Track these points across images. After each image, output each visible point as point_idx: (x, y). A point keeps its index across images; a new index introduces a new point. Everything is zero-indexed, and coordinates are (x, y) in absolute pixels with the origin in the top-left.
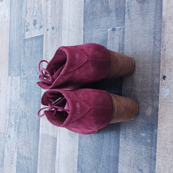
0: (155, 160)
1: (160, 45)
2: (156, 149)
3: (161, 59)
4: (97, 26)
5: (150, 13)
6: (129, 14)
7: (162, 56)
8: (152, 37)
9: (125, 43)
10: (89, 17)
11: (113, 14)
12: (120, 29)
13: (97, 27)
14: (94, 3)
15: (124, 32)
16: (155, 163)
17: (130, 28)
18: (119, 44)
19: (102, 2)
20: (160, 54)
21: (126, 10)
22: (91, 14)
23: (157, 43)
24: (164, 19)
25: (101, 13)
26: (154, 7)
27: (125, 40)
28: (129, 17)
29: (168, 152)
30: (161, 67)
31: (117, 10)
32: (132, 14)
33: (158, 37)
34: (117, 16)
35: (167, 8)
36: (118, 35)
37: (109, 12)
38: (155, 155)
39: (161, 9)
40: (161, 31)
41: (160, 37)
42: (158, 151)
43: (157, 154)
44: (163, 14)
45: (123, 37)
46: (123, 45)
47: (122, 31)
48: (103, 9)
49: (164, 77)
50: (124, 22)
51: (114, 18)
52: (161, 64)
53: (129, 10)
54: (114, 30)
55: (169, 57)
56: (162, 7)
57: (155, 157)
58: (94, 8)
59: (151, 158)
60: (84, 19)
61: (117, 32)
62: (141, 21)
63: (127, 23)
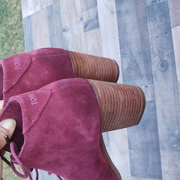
1: (178, 95)
5: (169, 78)
6: (156, 78)
8: (173, 91)
9: (156, 95)
10: (126, 79)
11: (145, 78)
12: (151, 86)
14: (129, 70)
15: (154, 88)
17: (157, 86)
18: (151, 95)
19: (135, 70)
20: (179, 100)
21: (154, 76)
22: (128, 77)
23: (176, 94)
24: (178, 81)
25: (136, 77)
26: (171, 75)
28: (156, 80)
31: (147, 75)
32: (158, 78)
33: (176, 91)
34: (148, 78)
36: (150, 90)
37: (141, 76)
39: (176, 76)
40: (177, 88)
41: (178, 91)
44: (178, 78)
45: (153, 90)
46: (154, 95)
47: (152, 87)
48: (137, 74)
50: (153, 82)
51: (146, 80)
53: (155, 76)
54: (146, 87)
58: (130, 74)
61: (149, 88)
62: (164, 82)
63: (155, 83)
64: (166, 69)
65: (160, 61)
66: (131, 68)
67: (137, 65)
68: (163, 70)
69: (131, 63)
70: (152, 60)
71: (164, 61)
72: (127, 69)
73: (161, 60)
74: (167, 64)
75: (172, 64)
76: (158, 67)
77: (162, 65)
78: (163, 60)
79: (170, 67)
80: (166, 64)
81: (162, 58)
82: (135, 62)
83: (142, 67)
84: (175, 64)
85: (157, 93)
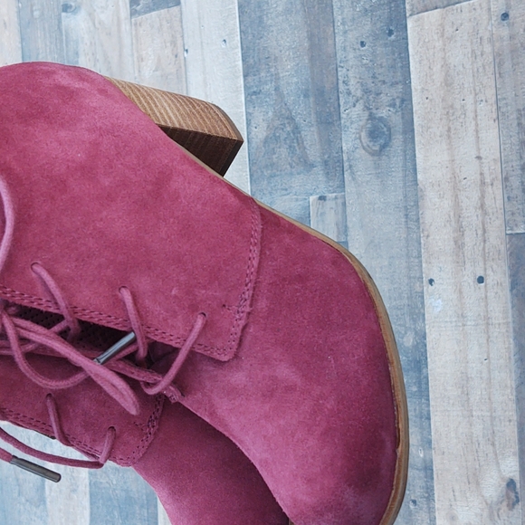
0: (429, 419)
1: (419, 228)
2: (428, 400)
3: (423, 251)
4: (282, 189)
5: (394, 174)
6: (352, 173)
7: (422, 246)
8: (402, 214)
9: (350, 225)
10: (262, 172)
11: (319, 170)
12: (336, 198)
13: (284, 192)
14: (272, 146)
15: (344, 204)
16: (430, 425)
17: (356, 197)
18: (337, 224)
19: (290, 147)
20: (420, 244)
21: (346, 164)
22: (266, 166)
23: (412, 225)
24: (420, 185)
25: (291, 167)
26: (401, 165)
27: (348, 219)
28: (354, 179)
29: (451, 402)
30: (424, 265)
31: (326, 163)
32: (359, 173)
33: (412, 214)
34: (328, 173)
35: (425, 168)
36: (332, 208)
37: (309, 166)
38: (429, 411)
39: (415, 170)
40: (417, 205)
41: (417, 214)
42: (432, 403)
43: (431, 409)
44: (420, 177)
45: (344, 211)
46: (346, 226)
47: (340, 201)
48: (294, 159)
49: (431, 281)
50: (342, 186)
51: (322, 178)
52: (424, 260)
53: (350, 166)
54: (322, 198)
55: (437, 249)
56: (415, 165)
57: (429, 414)
58: (274, 156)
59: (421, 418)
60: (251, 176)
61: (329, 204)
62: (377, 187)
63: (350, 187)
64: (383, 147)
65: (368, 120)
66: (277, 139)
67: (296, 129)
68: (377, 148)
69: (277, 123)
70: (343, 116)
71: (381, 119)
72: (266, 141)
73: (371, 117)
74: (389, 129)
75: (405, 132)
76: (360, 138)
77: (373, 134)
78: (375, 118)
79: (398, 141)
80: (385, 129)
81: (374, 111)
82: (291, 119)
83: (310, 135)
84: (413, 130)
85: (352, 221)
